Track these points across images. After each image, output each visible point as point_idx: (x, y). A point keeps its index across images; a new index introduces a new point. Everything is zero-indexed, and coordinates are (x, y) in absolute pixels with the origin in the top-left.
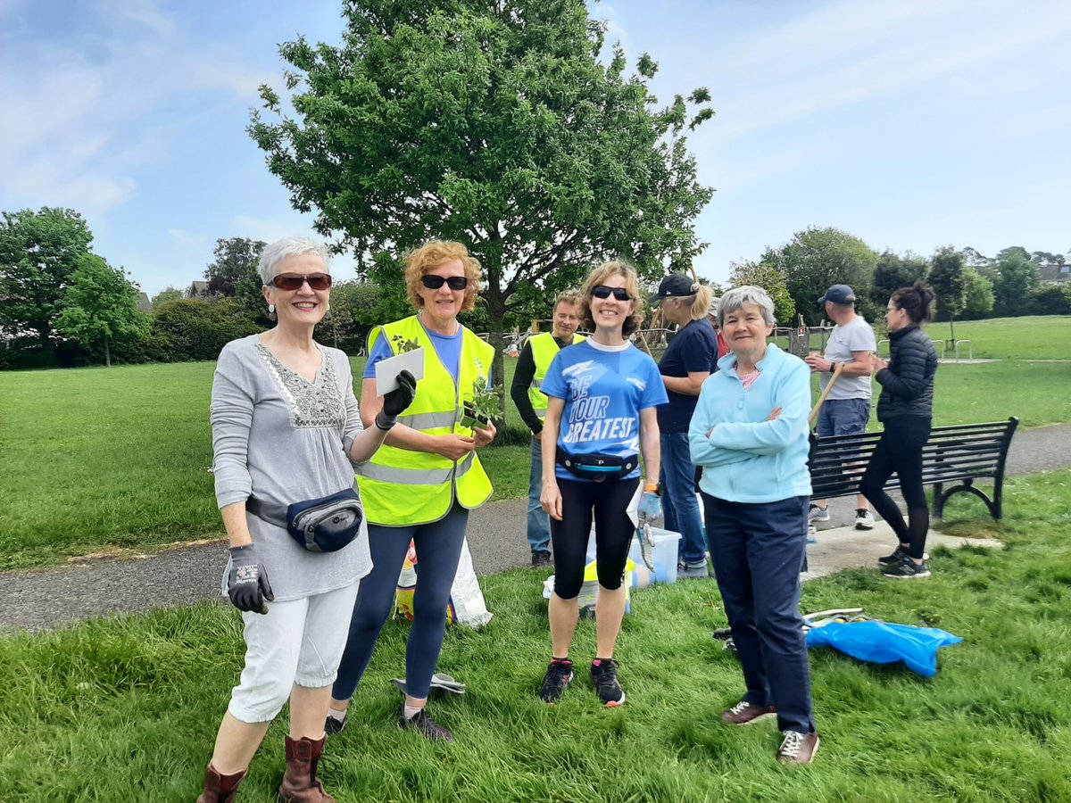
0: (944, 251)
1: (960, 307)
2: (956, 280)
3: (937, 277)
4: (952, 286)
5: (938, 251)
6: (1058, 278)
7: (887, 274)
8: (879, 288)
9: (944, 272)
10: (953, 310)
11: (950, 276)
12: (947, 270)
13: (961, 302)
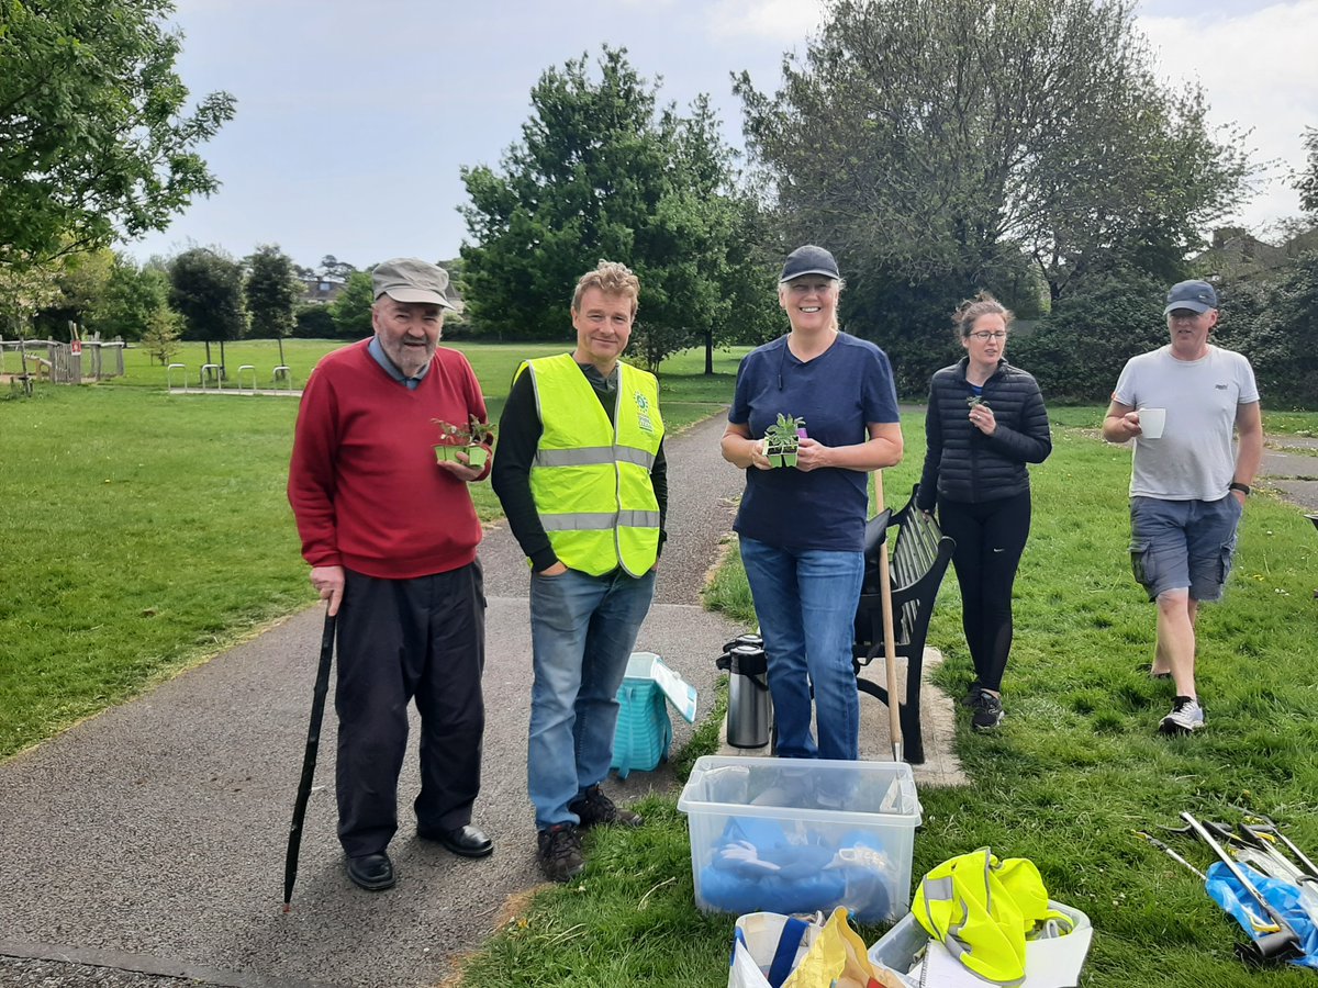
0: (267, 250)
1: (289, 325)
2: (285, 290)
3: (261, 283)
4: (280, 296)
5: (259, 249)
6: (318, 296)
7: (193, 273)
8: (183, 293)
9: (268, 277)
10: (282, 328)
11: (277, 283)
12: (271, 275)
13: (291, 320)
